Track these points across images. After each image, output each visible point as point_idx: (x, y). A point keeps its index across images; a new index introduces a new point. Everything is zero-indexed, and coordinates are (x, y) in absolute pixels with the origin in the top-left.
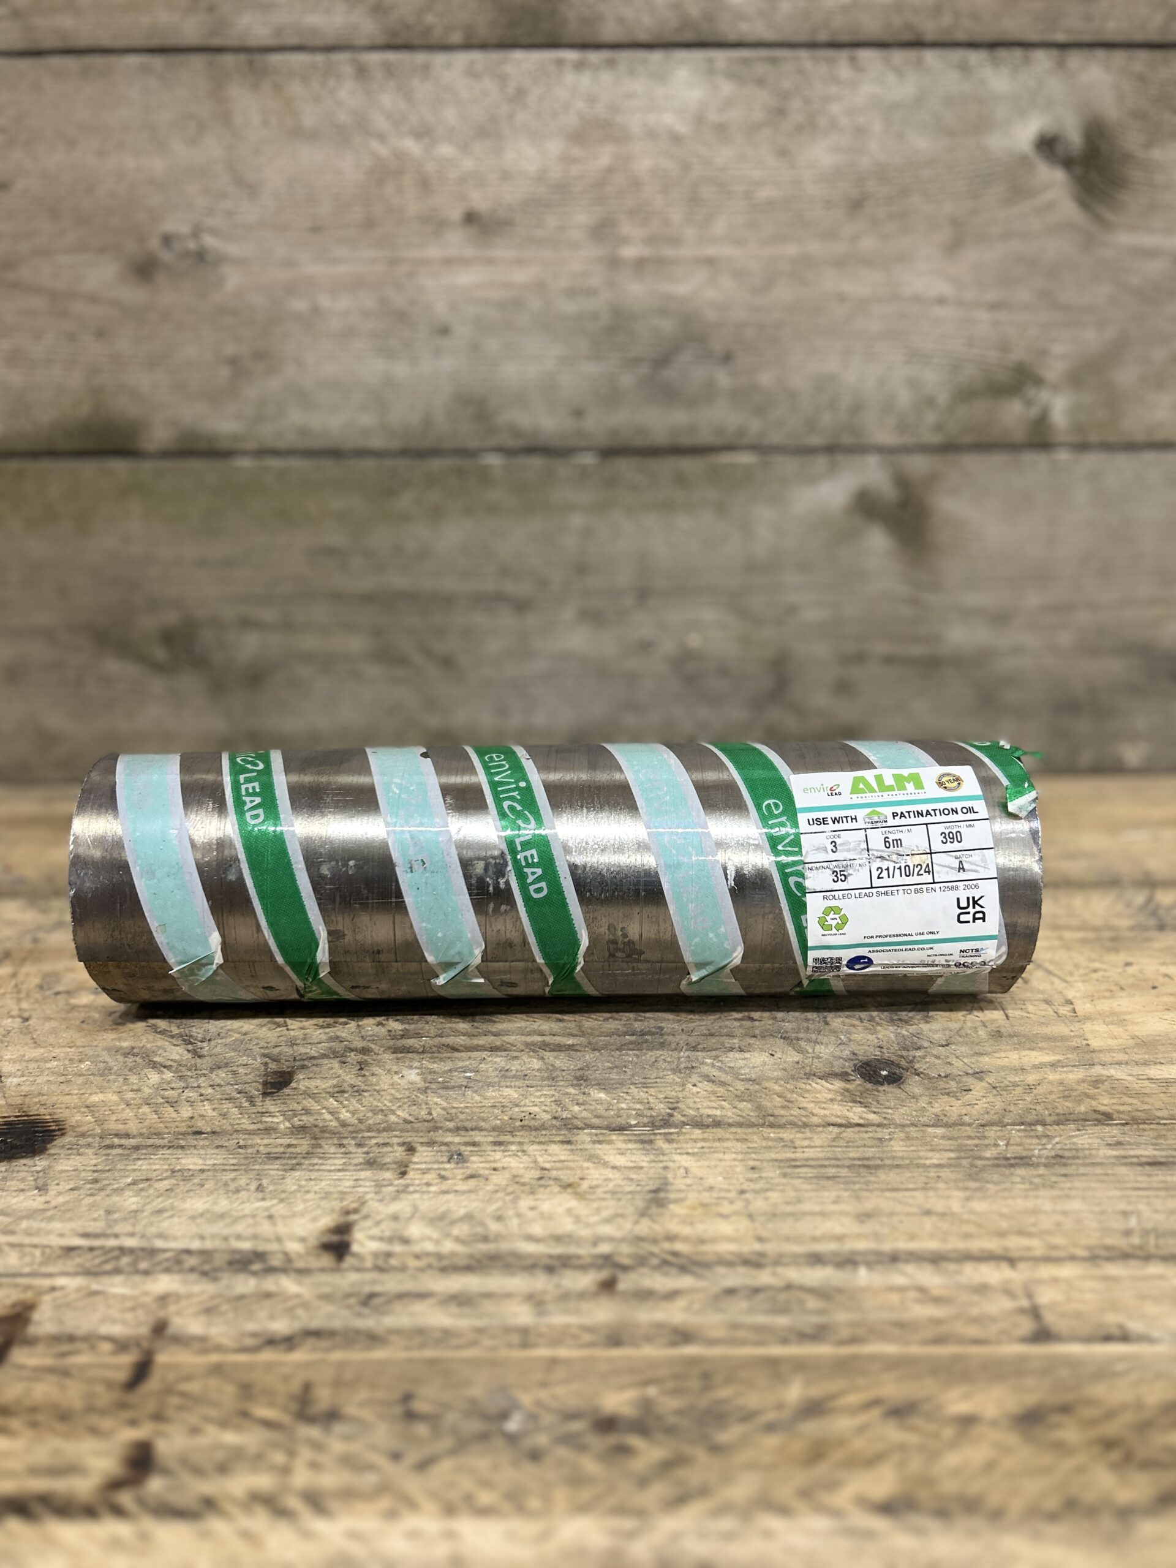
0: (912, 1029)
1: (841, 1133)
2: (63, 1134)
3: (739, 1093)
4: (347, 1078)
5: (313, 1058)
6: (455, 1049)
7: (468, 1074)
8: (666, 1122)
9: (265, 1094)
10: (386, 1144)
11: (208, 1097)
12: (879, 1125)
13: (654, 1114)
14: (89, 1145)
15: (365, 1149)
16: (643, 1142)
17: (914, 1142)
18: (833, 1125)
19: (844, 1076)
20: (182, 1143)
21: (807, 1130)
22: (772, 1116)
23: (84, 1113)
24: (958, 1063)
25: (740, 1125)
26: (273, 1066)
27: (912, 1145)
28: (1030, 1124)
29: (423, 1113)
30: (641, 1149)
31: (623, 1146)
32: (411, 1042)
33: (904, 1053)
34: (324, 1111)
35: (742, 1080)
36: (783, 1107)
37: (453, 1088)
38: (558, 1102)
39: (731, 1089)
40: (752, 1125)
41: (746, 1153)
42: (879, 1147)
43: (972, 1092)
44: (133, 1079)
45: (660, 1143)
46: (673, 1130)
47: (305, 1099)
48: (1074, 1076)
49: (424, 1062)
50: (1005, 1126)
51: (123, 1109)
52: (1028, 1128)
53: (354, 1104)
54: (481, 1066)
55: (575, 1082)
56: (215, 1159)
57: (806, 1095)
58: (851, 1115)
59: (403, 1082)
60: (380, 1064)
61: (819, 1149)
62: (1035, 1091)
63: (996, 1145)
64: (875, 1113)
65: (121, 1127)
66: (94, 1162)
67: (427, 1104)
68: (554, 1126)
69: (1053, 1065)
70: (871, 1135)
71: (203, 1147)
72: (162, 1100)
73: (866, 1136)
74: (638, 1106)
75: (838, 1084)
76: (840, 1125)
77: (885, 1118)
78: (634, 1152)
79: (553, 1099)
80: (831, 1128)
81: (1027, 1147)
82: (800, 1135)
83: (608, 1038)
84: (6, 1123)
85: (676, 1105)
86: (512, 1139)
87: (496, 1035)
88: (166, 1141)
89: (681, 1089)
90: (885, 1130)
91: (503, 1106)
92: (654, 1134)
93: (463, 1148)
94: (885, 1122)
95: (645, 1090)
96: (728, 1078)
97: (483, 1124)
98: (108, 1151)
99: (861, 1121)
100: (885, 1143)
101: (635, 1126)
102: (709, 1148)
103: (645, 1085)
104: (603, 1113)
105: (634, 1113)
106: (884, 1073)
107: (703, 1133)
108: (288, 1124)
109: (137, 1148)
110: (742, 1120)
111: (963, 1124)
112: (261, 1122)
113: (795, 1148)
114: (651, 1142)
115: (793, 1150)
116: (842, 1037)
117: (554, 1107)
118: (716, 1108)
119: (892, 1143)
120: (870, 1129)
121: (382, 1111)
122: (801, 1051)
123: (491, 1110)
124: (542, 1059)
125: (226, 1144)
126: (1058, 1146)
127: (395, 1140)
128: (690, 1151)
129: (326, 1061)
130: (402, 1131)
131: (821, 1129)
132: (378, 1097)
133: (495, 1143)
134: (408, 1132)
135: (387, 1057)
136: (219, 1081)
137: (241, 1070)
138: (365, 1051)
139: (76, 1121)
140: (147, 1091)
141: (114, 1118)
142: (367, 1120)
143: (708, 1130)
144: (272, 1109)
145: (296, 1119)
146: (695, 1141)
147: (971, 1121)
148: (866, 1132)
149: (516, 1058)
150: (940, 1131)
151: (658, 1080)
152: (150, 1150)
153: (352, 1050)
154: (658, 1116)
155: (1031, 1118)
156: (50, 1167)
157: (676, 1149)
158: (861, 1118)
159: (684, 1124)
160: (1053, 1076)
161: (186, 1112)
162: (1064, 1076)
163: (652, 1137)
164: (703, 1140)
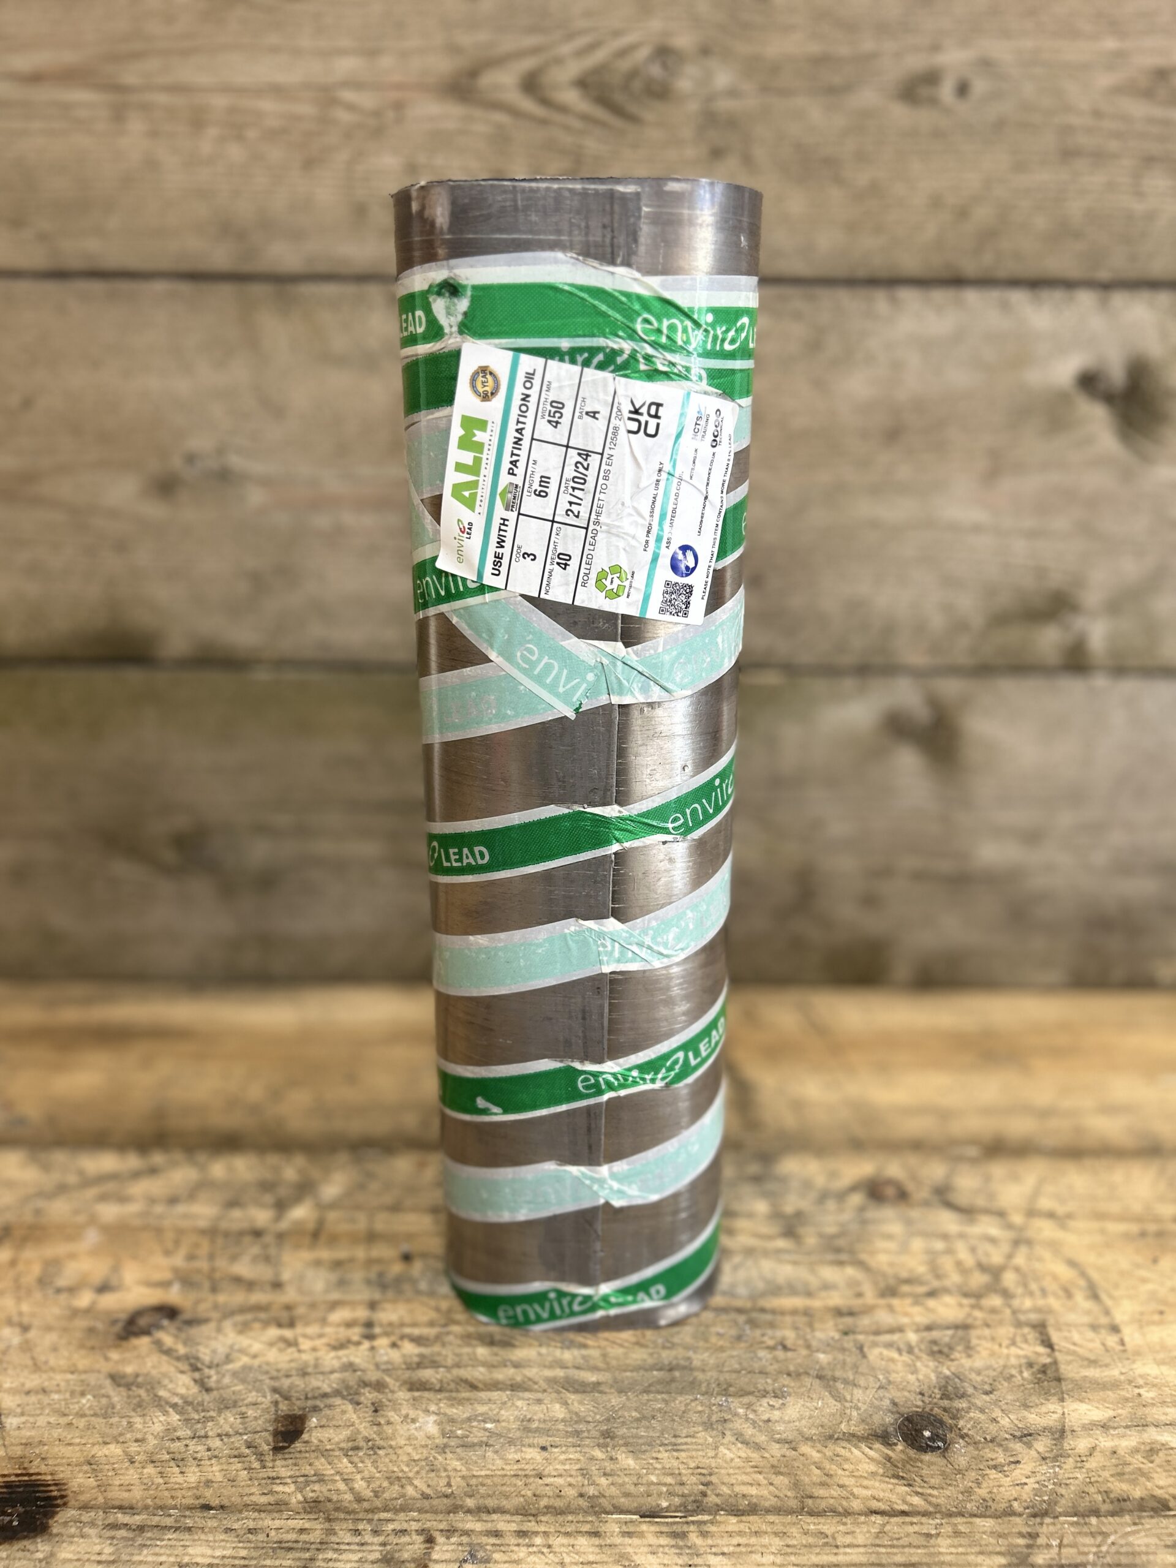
0: (954, 1366)
1: (884, 1525)
2: (65, 1504)
3: (775, 1463)
4: (361, 1427)
5: (325, 1395)
6: (473, 1387)
7: (489, 1426)
8: (699, 1507)
9: (276, 1450)
10: (404, 1532)
11: (216, 1453)
12: (926, 1514)
13: (686, 1492)
14: (92, 1524)
15: (381, 1539)
16: (675, 1535)
17: (963, 1541)
18: (876, 1512)
19: (884, 1437)
20: (189, 1522)
21: (848, 1520)
22: (811, 1497)
23: (86, 1472)
24: (1005, 1422)
25: (778, 1511)
26: (284, 1407)
27: (961, 1546)
28: (1083, 1516)
29: (444, 1482)
30: (673, 1546)
31: (652, 1540)
32: (427, 1374)
33: (946, 1403)
34: (337, 1478)
35: (778, 1441)
36: (823, 1484)
37: (472, 1446)
38: (584, 1472)
39: (766, 1455)
40: (790, 1512)
41: (786, 1554)
42: (925, 1547)
43: (1021, 1466)
44: (138, 1421)
45: (694, 1538)
46: (706, 1518)
47: (317, 1458)
48: (1128, 1442)
49: (442, 1405)
50: (1057, 1517)
51: (127, 1469)
52: (1082, 1521)
53: (369, 1468)
54: (503, 1412)
55: (601, 1441)
56: (224, 1548)
57: (846, 1466)
58: (894, 1498)
59: (420, 1435)
60: (396, 1409)
61: (862, 1550)
62: (1087, 1465)
63: (1049, 1546)
64: (917, 1493)
65: (126, 1495)
66: (97, 1548)
67: (446, 1470)
68: (580, 1508)
69: (1105, 1427)
70: (916, 1528)
71: (213, 1530)
72: (167, 1457)
73: (911, 1529)
74: (669, 1480)
75: (877, 1451)
76: (882, 1513)
77: (930, 1503)
78: (666, 1550)
79: (578, 1466)
80: (873, 1518)
81: (1083, 1549)
82: (841, 1528)
83: (635, 1374)
84: (8, 1485)
85: (708, 1478)
86: (536, 1528)
87: (517, 1365)
88: (172, 1519)
89: (711, 1453)
90: (931, 1522)
91: (526, 1476)
92: (687, 1523)
93: (484, 1540)
94: (931, 1509)
95: (675, 1454)
96: (762, 1438)
97: (504, 1503)
98: (112, 1533)
99: (905, 1508)
100: (932, 1541)
101: (667, 1509)
102: (747, 1545)
103: (675, 1448)
104: (632, 1489)
105: (664, 1489)
106: (927, 1434)
107: (741, 1521)
108: (300, 1497)
109: (141, 1528)
110: (779, 1504)
111: (1013, 1513)
112: (271, 1492)
113: (837, 1547)
114: (683, 1535)
115: (835, 1551)
116: (881, 1377)
117: (580, 1478)
118: (751, 1485)
119: (940, 1540)
120: (915, 1520)
121: (399, 1479)
122: (839, 1398)
123: (514, 1480)
124: (566, 1404)
125: (236, 1526)
126: (1113, 1549)
127: (414, 1526)
128: (726, 1550)
129: (338, 1401)
130: (420, 1511)
131: (862, 1518)
132: (394, 1458)
133: (521, 1534)
134: (426, 1512)
135: (403, 1395)
136: (227, 1429)
137: (250, 1413)
138: (379, 1386)
139: (80, 1486)
140: (152, 1442)
141: (117, 1483)
142: (383, 1492)
143: (744, 1518)
144: (284, 1472)
145: (308, 1489)
146: (730, 1534)
147: (1021, 1510)
148: (912, 1524)
149: (539, 1401)
150: (987, 1524)
151: (689, 1440)
152: (155, 1533)
153: (365, 1384)
154: (690, 1495)
155: (1084, 1505)
156: (52, 1554)
157: (711, 1546)
158: (905, 1502)
159: (718, 1508)
160: (1106, 1442)
161: (193, 1476)
162: (1116, 1442)
163: (685, 1528)
164: (740, 1533)
